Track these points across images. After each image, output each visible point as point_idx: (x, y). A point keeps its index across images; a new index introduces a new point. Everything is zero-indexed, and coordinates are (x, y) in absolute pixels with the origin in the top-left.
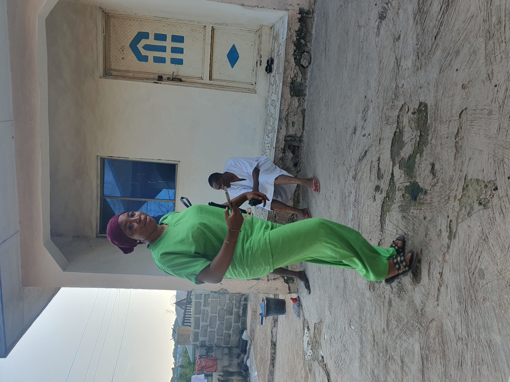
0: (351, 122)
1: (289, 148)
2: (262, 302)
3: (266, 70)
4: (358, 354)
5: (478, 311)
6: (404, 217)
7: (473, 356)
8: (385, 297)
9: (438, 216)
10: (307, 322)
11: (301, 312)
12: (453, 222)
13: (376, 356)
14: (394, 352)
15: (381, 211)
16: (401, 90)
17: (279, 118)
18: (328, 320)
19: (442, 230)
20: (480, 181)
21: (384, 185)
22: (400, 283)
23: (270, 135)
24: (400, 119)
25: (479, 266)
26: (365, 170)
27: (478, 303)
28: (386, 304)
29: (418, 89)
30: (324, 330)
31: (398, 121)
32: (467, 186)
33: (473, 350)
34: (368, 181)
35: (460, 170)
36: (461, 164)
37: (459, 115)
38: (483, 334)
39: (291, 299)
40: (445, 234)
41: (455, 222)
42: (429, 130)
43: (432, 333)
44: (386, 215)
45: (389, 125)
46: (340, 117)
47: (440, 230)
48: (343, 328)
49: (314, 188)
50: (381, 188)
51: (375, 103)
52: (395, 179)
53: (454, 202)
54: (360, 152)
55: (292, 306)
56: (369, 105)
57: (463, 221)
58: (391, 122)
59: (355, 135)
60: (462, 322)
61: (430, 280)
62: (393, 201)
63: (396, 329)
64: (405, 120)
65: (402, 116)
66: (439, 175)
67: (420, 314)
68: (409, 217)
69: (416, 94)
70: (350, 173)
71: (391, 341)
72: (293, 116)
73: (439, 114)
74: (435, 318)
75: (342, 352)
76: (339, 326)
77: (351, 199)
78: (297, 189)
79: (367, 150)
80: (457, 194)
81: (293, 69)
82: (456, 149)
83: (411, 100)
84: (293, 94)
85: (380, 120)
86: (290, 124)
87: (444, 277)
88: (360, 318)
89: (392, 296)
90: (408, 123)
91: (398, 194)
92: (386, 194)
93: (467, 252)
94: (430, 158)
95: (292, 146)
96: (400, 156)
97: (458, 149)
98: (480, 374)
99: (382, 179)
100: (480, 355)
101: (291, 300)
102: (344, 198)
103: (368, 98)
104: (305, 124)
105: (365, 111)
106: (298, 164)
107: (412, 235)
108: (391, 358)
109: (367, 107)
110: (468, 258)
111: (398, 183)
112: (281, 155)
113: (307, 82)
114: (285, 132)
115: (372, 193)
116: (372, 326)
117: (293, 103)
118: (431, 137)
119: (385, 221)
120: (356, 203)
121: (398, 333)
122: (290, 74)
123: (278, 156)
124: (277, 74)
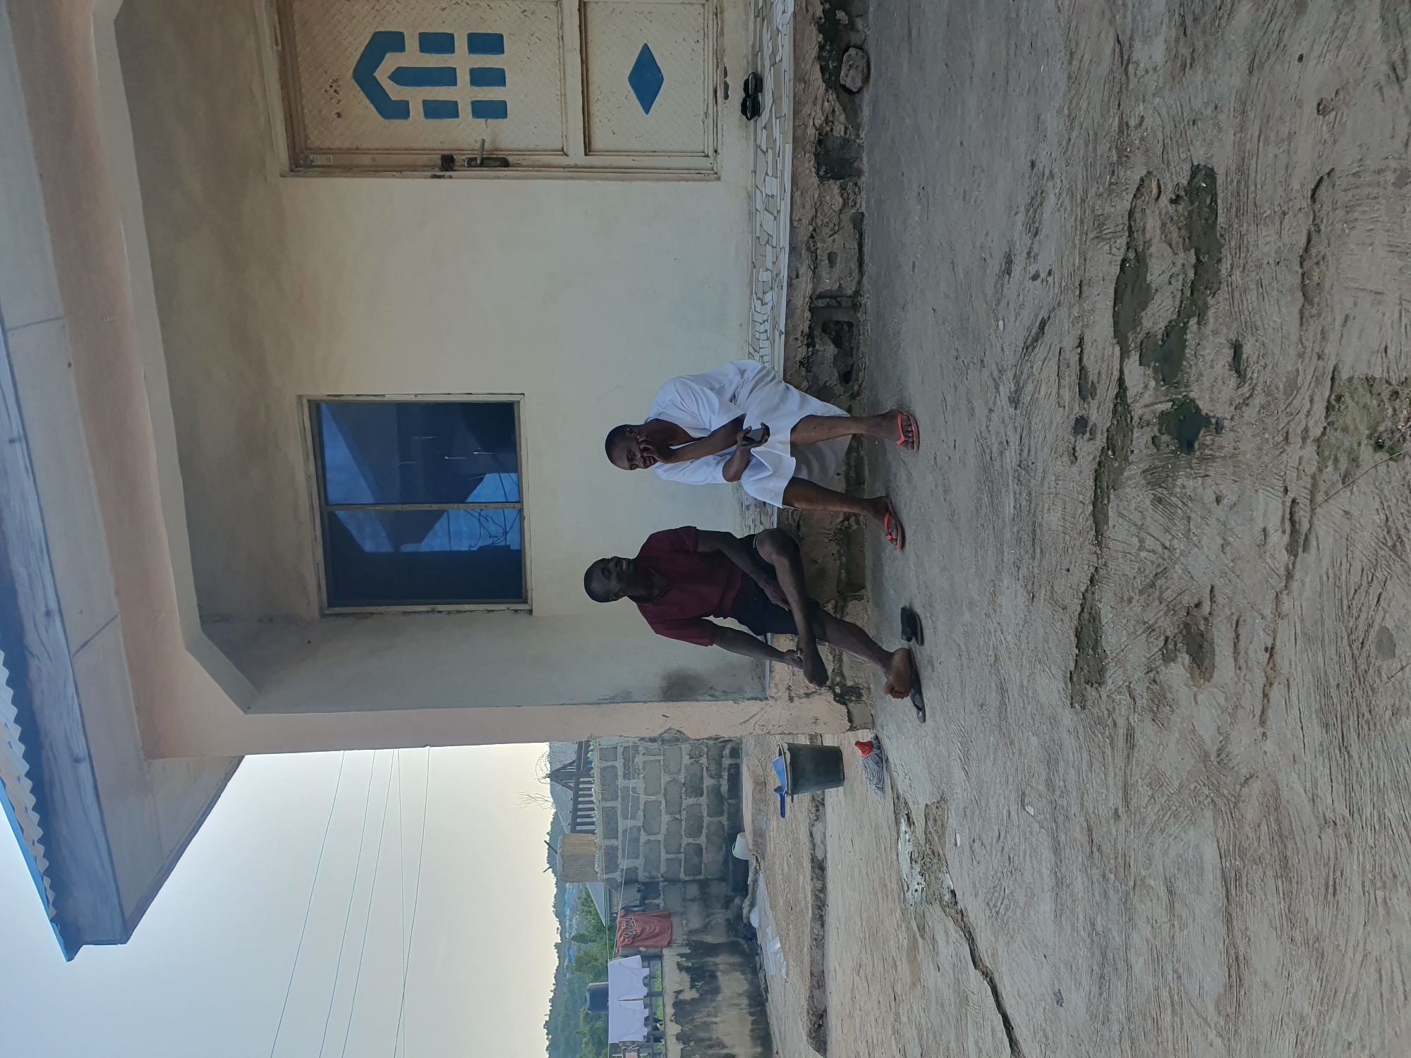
0: (994, 240)
1: (824, 331)
2: (778, 758)
3: (744, 111)
4: (1048, 881)
5: (1378, 744)
6: (1160, 501)
7: (1368, 867)
8: (1115, 724)
9: (1257, 491)
10: (906, 803)
11: (886, 777)
12: (1301, 505)
13: (1098, 881)
14: (1147, 869)
15: (1094, 488)
16: (1135, 136)
17: (790, 245)
18: (960, 795)
19: (1270, 530)
20: (1377, 381)
21: (1100, 414)
22: (1155, 681)
23: (768, 298)
24: (1135, 222)
25: (1378, 621)
26: (1044, 375)
27: (1378, 724)
28: (1121, 743)
29: (1187, 128)
30: (953, 822)
31: (1130, 227)
32: (1339, 399)
33: (1366, 852)
34: (1053, 407)
35: (1318, 353)
36: (1319, 336)
37: (1310, 194)
38: (1395, 807)
39: (858, 743)
40: (1279, 540)
41: (1305, 505)
42: (1223, 246)
43: (1251, 812)
44: (1109, 498)
45: (1105, 242)
46: (965, 228)
47: (1264, 530)
48: (1005, 813)
49: (903, 439)
50: (1090, 424)
51: (1061, 181)
52: (1130, 394)
53: (1301, 448)
54: (1027, 324)
55: (861, 762)
56: (1045, 189)
57: (1329, 499)
58: (1110, 231)
59: (1010, 277)
60: (1333, 777)
61: (1240, 669)
62: (1126, 459)
63: (1149, 808)
64: (1152, 224)
65: (1143, 211)
66: (1255, 375)
67: (1215, 763)
68: (1174, 499)
69: (1180, 141)
70: (1001, 388)
71: (1136, 841)
72: (830, 236)
73: (1252, 196)
74: (1257, 772)
75: (1005, 878)
76: (994, 810)
77: (1008, 461)
78: (855, 444)
79: (1046, 318)
80: (1311, 424)
81: (819, 101)
82: (1304, 295)
83: (1166, 163)
84: (826, 172)
85: (1079, 227)
86: (822, 260)
87: (1277, 658)
88: (1049, 783)
89: (1136, 719)
90: (1158, 231)
91: (1140, 439)
92: (1105, 440)
93: (1344, 586)
94: (1227, 326)
95: (832, 325)
96: (1141, 329)
97: (1310, 294)
98: (1388, 913)
99: (1093, 399)
100: (1388, 861)
101: (856, 748)
102: (988, 458)
103: (1039, 166)
104: (867, 258)
105: (1035, 203)
106: (854, 373)
107: (1183, 548)
108: (1140, 883)
109: (1040, 192)
110: (1345, 602)
111: (1138, 405)
112: (802, 352)
113: (862, 135)
114: (810, 286)
115: (1066, 439)
116: (1082, 805)
117: (828, 198)
118: (1229, 266)
119: (1106, 516)
120: (1024, 472)
121: (1155, 818)
122: (812, 116)
123: (796, 356)
124: (776, 118)
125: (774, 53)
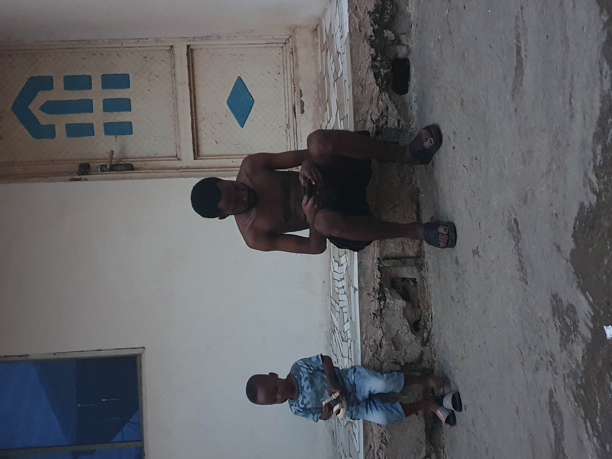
1: (392, 287)
95: (399, 281)
106: (422, 322)
113: (413, 126)
114: (377, 250)
122: (370, 113)
123: (370, 309)
124: (341, 120)
125: (336, 72)
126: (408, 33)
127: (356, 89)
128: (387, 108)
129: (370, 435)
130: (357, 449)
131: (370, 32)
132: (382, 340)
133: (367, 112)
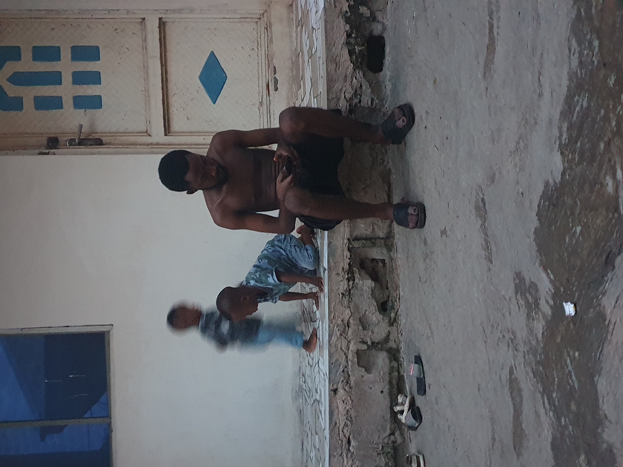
1: (361, 267)
95: (368, 262)
106: (390, 302)
114: (348, 230)
122: (343, 91)
123: (338, 289)
124: (314, 98)
125: (311, 48)
126: (383, 10)
127: (330, 65)
128: (361, 86)
129: (336, 412)
130: (323, 427)
131: (346, 8)
132: (350, 319)
133: (341, 90)
